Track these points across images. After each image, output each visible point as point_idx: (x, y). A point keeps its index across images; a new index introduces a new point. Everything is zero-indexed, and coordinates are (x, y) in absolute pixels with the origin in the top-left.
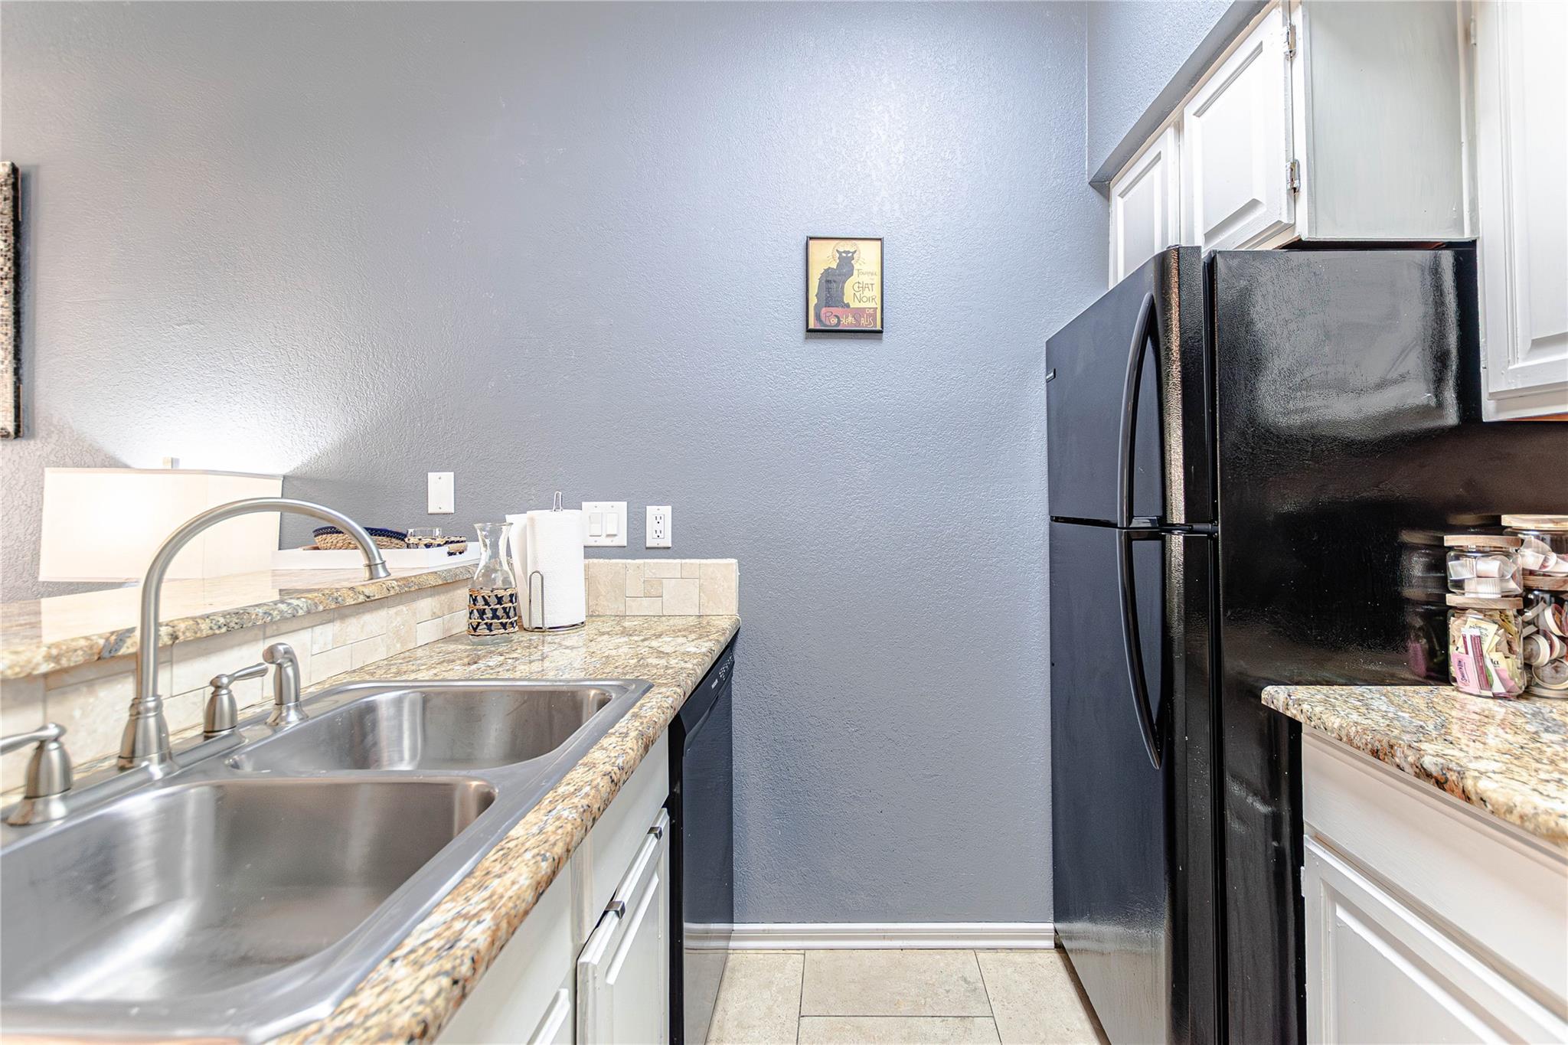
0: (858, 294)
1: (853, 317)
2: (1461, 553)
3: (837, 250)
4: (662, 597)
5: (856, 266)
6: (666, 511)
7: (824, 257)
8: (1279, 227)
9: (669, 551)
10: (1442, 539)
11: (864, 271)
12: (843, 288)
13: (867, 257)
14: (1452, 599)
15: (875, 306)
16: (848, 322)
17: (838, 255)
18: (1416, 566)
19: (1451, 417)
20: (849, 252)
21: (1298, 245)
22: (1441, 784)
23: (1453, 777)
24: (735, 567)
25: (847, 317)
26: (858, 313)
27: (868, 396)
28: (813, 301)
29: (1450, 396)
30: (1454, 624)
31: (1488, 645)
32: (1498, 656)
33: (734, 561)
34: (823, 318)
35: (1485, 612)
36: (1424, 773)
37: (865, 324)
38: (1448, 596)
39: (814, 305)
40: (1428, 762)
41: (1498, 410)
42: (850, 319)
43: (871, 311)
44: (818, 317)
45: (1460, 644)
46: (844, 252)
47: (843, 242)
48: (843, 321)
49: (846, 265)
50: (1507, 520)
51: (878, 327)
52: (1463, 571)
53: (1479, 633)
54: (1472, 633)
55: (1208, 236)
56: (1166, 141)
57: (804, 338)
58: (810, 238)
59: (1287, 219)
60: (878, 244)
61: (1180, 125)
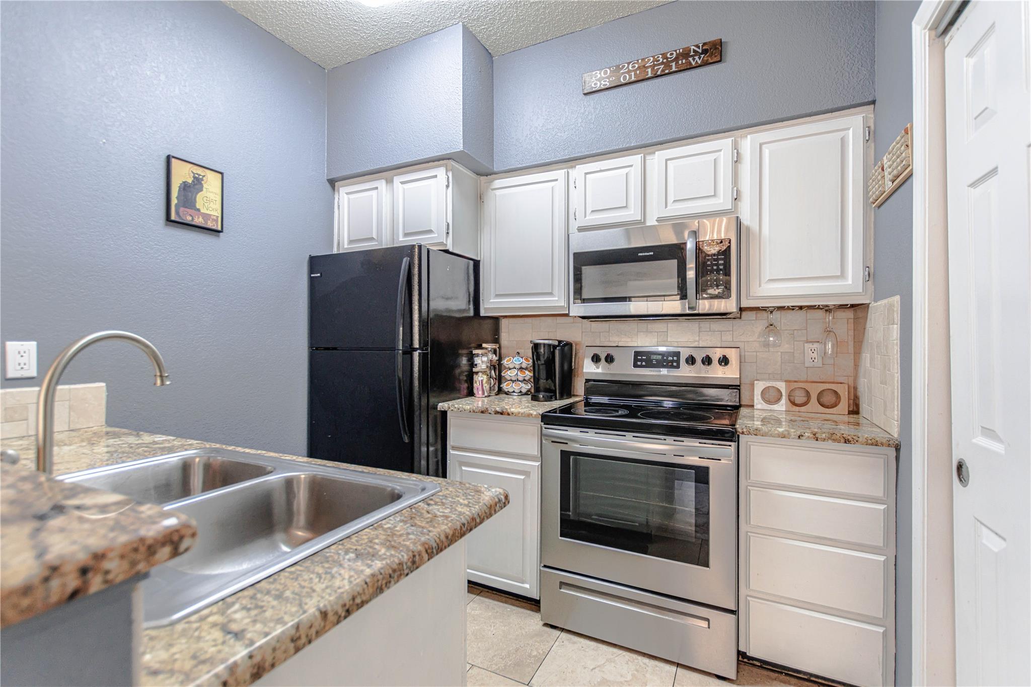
0: (206, 204)
1: (202, 218)
2: (478, 355)
3: (192, 171)
4: (26, 419)
5: (205, 186)
6: (32, 346)
7: (182, 174)
8: (442, 244)
9: (34, 380)
10: (472, 352)
11: (210, 190)
12: (195, 198)
13: (212, 183)
14: (474, 370)
15: (217, 215)
16: (199, 221)
17: (192, 175)
18: (464, 361)
19: (471, 313)
20: (200, 175)
21: (447, 251)
22: (502, 414)
23: (504, 411)
24: (105, 389)
25: (198, 218)
26: (206, 217)
27: (210, 272)
28: (174, 201)
29: (472, 306)
30: (475, 377)
31: (484, 382)
32: (486, 385)
33: (103, 384)
34: (181, 214)
35: (484, 372)
36: (497, 413)
37: (210, 225)
38: (474, 369)
39: (174, 204)
40: (498, 409)
41: (485, 313)
42: (201, 219)
43: (215, 218)
44: (177, 213)
45: (478, 383)
46: (197, 174)
47: (196, 167)
48: (196, 220)
49: (198, 182)
50: (484, 345)
51: (219, 228)
52: (477, 360)
53: (482, 378)
54: (480, 379)
55: (406, 235)
56: (382, 184)
57: (166, 225)
58: (171, 157)
59: (445, 242)
60: (220, 175)
61: (390, 181)
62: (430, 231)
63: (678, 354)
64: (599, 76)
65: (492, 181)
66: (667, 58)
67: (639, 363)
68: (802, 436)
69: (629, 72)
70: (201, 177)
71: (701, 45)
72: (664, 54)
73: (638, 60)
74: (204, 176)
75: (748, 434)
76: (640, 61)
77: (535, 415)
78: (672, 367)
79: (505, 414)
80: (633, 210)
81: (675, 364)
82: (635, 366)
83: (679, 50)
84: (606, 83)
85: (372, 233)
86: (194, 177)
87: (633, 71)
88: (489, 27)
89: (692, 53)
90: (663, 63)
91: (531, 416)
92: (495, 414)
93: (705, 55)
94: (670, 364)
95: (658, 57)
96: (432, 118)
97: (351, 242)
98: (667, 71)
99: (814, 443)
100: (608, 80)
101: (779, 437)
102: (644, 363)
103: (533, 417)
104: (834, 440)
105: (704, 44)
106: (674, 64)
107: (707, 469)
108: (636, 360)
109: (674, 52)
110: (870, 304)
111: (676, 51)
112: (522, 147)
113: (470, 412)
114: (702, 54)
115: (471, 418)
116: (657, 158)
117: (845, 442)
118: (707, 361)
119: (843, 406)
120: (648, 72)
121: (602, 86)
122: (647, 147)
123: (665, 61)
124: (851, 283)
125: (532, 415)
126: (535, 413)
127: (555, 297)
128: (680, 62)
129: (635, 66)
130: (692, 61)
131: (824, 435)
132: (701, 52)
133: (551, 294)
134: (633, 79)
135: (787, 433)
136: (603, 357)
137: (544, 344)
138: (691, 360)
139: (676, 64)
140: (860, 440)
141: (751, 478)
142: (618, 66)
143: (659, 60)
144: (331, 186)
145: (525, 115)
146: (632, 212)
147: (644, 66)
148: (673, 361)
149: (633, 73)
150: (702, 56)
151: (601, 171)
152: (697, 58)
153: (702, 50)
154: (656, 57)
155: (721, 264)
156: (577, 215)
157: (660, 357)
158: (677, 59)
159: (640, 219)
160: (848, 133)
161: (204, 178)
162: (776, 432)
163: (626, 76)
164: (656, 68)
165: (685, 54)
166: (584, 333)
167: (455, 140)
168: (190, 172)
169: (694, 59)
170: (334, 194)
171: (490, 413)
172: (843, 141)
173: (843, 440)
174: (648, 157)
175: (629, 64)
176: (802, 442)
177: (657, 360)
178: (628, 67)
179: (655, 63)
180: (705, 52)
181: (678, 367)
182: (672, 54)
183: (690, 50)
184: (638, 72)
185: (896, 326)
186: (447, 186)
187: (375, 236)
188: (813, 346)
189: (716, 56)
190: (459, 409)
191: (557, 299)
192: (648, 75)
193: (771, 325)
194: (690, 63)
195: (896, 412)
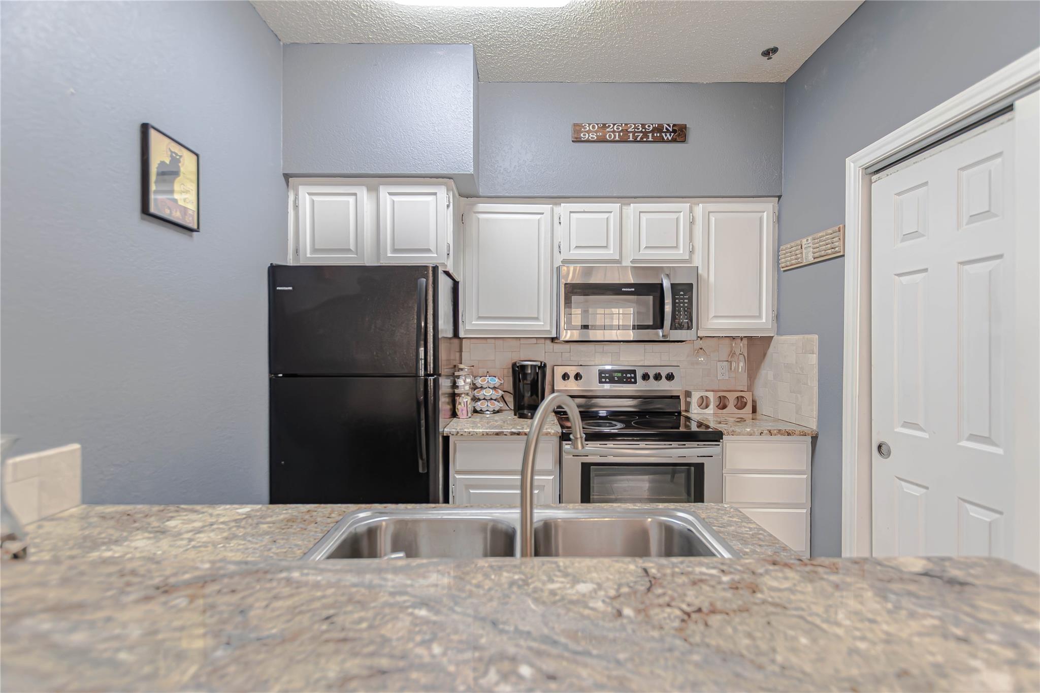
0: (183, 194)
1: (180, 212)
3: (170, 149)
5: (182, 169)
7: (159, 150)
8: (443, 264)
11: (187, 176)
12: (173, 184)
13: (188, 167)
14: (457, 391)
15: (194, 210)
16: (175, 215)
17: (170, 153)
24: (78, 453)
25: (176, 212)
26: (183, 211)
27: (186, 283)
28: (151, 187)
30: (459, 399)
33: (76, 446)
35: (467, 394)
37: (186, 221)
41: (465, 334)
42: (178, 214)
43: (192, 213)
44: (156, 204)
45: (461, 404)
46: (175, 152)
47: (174, 144)
48: (172, 213)
49: (175, 164)
51: (195, 227)
52: (460, 382)
53: (467, 400)
54: (465, 400)
55: (395, 251)
56: (363, 193)
57: (142, 219)
58: (150, 127)
59: (446, 263)
60: (195, 157)
61: (373, 189)
62: (428, 251)
63: (634, 372)
64: (588, 128)
65: (474, 204)
66: (646, 129)
67: (603, 380)
68: (762, 433)
69: (614, 132)
70: (178, 157)
71: (671, 125)
72: (643, 124)
73: (622, 124)
74: (181, 156)
75: (727, 435)
76: (623, 125)
77: (554, 433)
78: (631, 383)
79: (522, 435)
80: (612, 249)
81: (633, 380)
82: (600, 382)
83: (655, 124)
84: (594, 136)
85: (349, 245)
86: (171, 156)
87: (618, 132)
88: (495, 56)
89: (665, 130)
90: (641, 132)
91: (549, 435)
92: (511, 435)
93: (675, 134)
94: (629, 380)
95: (638, 126)
96: (435, 133)
97: (315, 250)
98: (645, 139)
99: (770, 438)
100: (595, 134)
101: (748, 435)
102: (607, 380)
103: (551, 435)
104: (782, 434)
105: (674, 125)
106: (650, 135)
107: (702, 464)
108: (600, 377)
109: (651, 125)
110: (773, 337)
111: (652, 124)
112: (510, 176)
113: (483, 435)
114: (672, 132)
115: (487, 441)
116: (632, 209)
117: (788, 435)
118: (658, 377)
119: (749, 408)
120: (629, 136)
121: (590, 138)
122: (625, 198)
123: (643, 130)
124: (765, 321)
125: (550, 433)
126: (553, 431)
127: (541, 322)
128: (655, 135)
129: (619, 128)
130: (664, 136)
131: (775, 431)
132: (671, 130)
133: (537, 319)
134: (617, 138)
135: (752, 432)
136: (572, 375)
137: (531, 366)
138: (646, 377)
139: (652, 135)
140: (796, 433)
141: (727, 467)
142: (604, 125)
143: (639, 129)
144: (285, 180)
145: (513, 147)
146: (612, 252)
147: (627, 130)
148: (631, 378)
149: (617, 134)
150: (673, 134)
151: (584, 212)
152: (668, 134)
153: (673, 129)
154: (637, 125)
155: (686, 303)
156: (561, 247)
157: (620, 375)
158: (653, 132)
159: (618, 258)
160: (764, 215)
161: (181, 160)
162: (746, 432)
163: (611, 135)
164: (636, 134)
165: (659, 129)
166: (546, 353)
167: (465, 161)
168: (168, 150)
169: (666, 135)
170: (288, 191)
171: (506, 435)
172: (761, 219)
173: (786, 434)
174: (624, 207)
175: (614, 125)
176: (763, 437)
177: (618, 377)
178: (613, 127)
179: (636, 130)
180: (674, 131)
181: (635, 382)
182: (649, 126)
183: (663, 127)
184: (621, 134)
185: (815, 355)
186: (448, 206)
187: (352, 247)
188: (723, 364)
189: (682, 137)
190: (469, 433)
191: (542, 323)
192: (629, 138)
193: (701, 349)
194: (663, 138)
195: (815, 413)
